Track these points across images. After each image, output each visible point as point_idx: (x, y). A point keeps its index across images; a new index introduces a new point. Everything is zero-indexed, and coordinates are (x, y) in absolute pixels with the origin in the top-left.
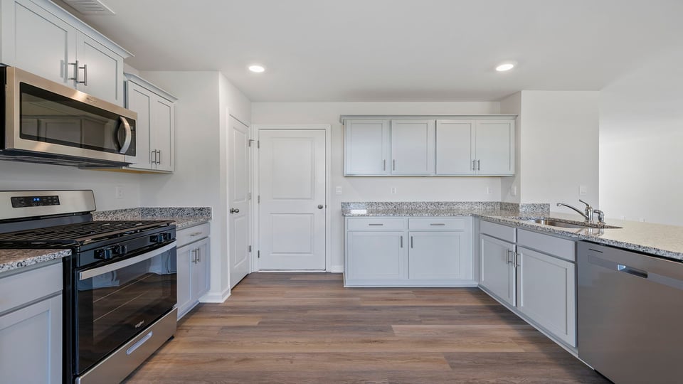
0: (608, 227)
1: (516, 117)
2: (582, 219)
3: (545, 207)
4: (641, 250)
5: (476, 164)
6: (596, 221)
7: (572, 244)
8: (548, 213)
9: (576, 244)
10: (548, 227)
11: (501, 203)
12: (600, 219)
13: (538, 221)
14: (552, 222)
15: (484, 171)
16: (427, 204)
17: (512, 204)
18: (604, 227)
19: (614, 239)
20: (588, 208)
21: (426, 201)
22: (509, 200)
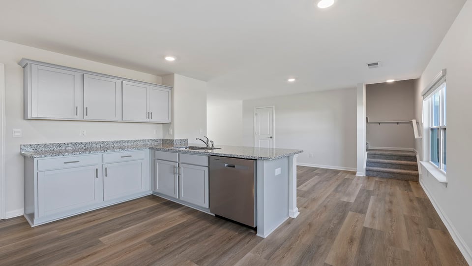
0: (216, 149)
1: (172, 88)
2: (205, 146)
3: (186, 140)
4: (232, 156)
5: (149, 115)
6: (211, 146)
7: (207, 158)
8: (187, 144)
9: (209, 157)
10: (190, 150)
11: (163, 140)
12: (212, 145)
13: (186, 148)
14: (192, 148)
15: (154, 120)
16: (113, 142)
17: (170, 140)
18: (214, 149)
19: (224, 153)
20: (208, 140)
21: (113, 140)
22: (167, 138)
